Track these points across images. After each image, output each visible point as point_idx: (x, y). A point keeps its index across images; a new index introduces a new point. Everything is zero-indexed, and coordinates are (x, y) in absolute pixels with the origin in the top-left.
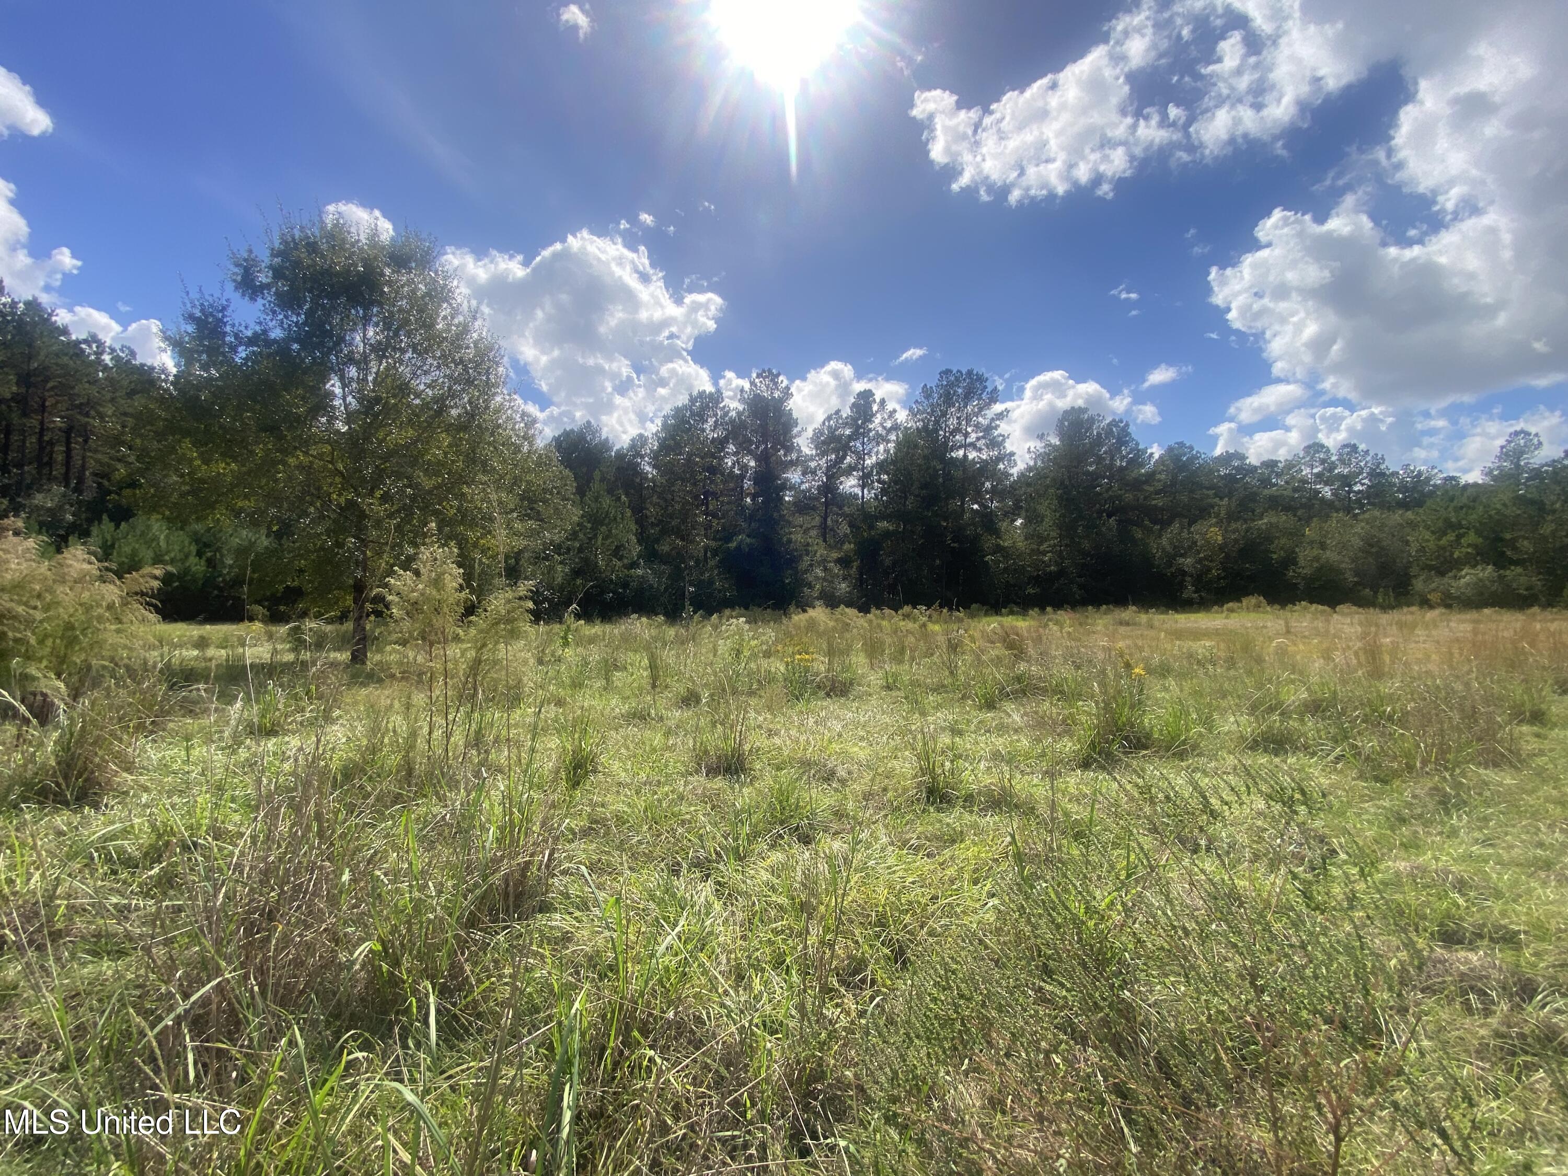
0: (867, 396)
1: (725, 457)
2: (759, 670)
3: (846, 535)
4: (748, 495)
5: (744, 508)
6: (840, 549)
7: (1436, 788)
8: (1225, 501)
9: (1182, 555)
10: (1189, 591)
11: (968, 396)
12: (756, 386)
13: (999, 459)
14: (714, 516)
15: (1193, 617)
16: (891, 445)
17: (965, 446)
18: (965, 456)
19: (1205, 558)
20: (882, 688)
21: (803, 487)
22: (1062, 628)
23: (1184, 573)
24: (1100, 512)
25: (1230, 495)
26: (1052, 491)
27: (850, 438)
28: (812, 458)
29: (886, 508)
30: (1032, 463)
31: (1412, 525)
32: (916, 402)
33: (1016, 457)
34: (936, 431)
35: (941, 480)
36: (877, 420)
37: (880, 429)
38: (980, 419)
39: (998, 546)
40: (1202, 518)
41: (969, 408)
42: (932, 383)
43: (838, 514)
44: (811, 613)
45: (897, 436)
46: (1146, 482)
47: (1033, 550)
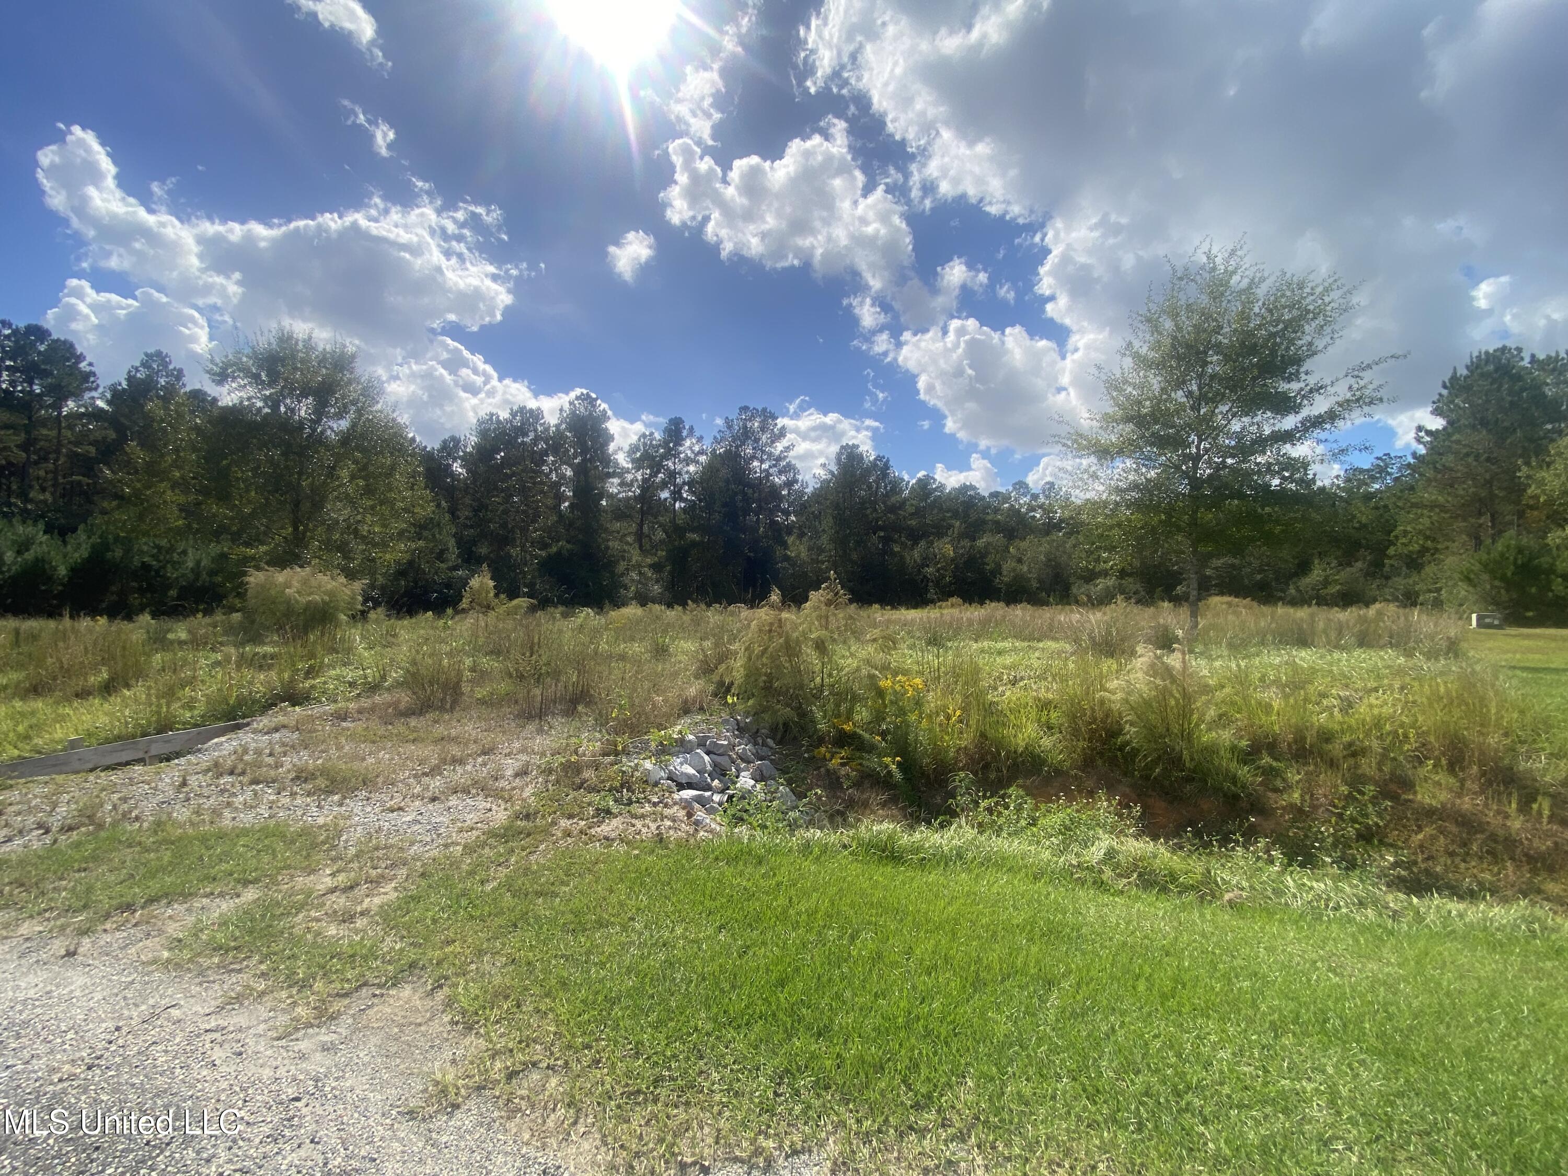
0: (678, 422)
3: (660, 542)
5: (561, 512)
6: (655, 555)
8: (959, 523)
9: (927, 566)
11: (763, 429)
12: (574, 406)
13: (793, 482)
16: (700, 466)
19: (942, 568)
21: (621, 497)
23: (928, 579)
24: (864, 530)
25: (963, 518)
26: (828, 512)
27: (663, 457)
28: (628, 471)
29: (693, 521)
32: (720, 431)
34: (737, 458)
35: (740, 501)
36: (687, 444)
37: (689, 452)
38: (773, 449)
39: (786, 556)
40: (941, 536)
41: (764, 440)
42: (733, 416)
43: (653, 522)
45: (704, 459)
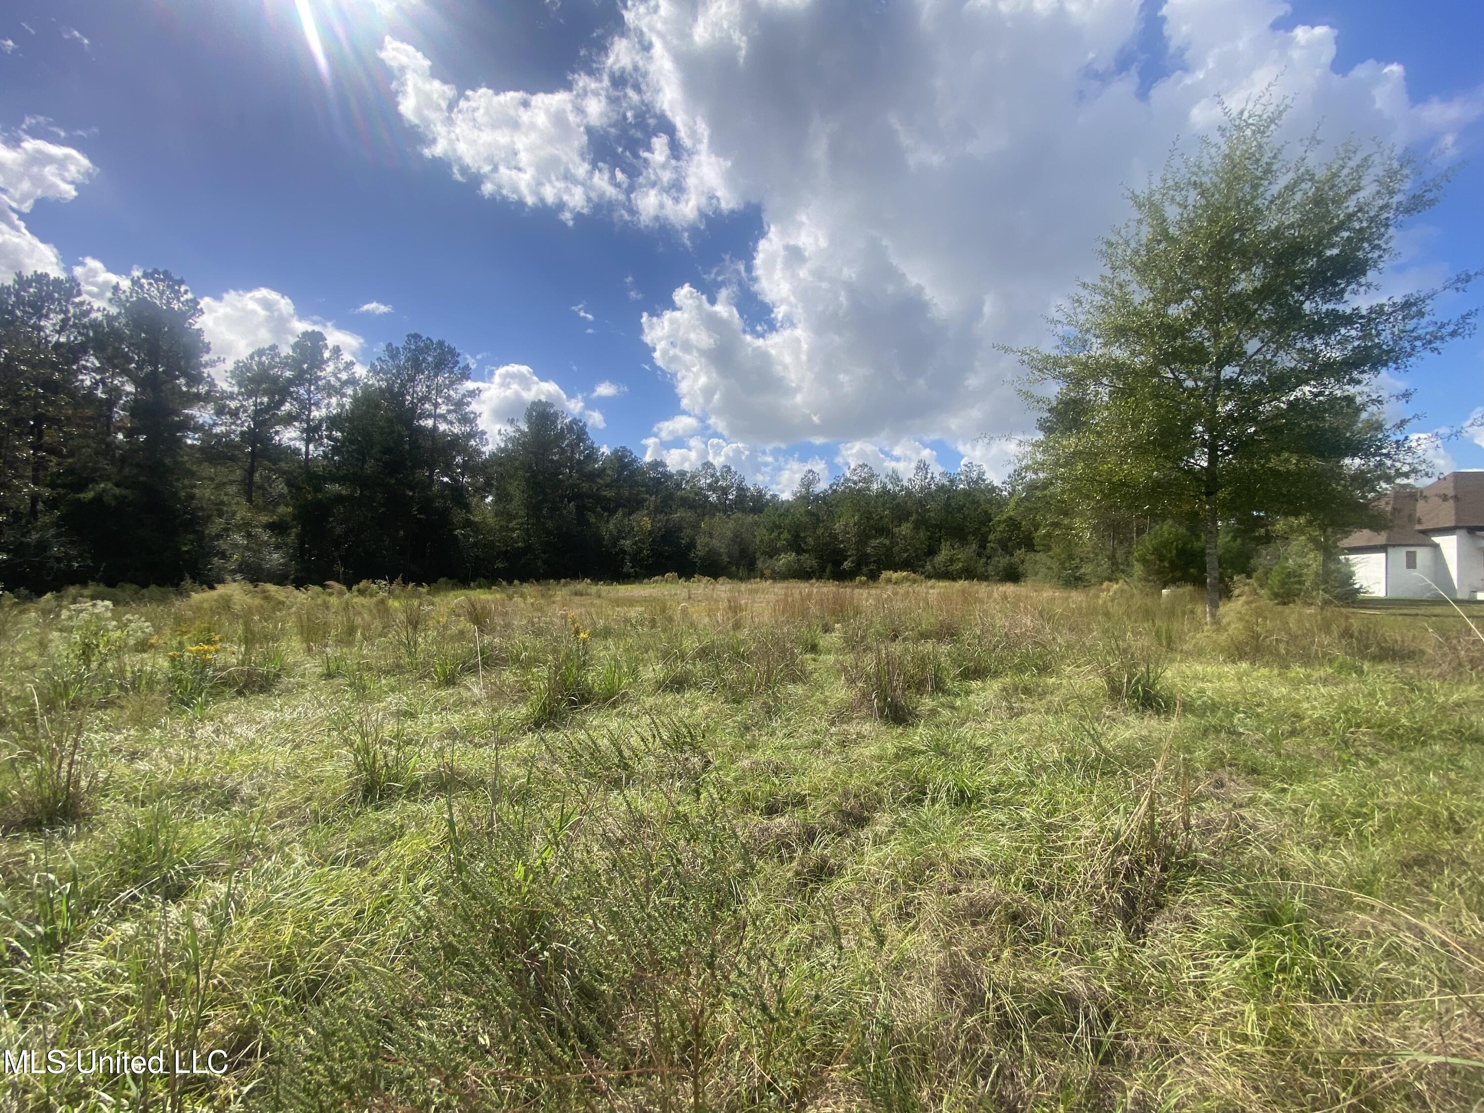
0: (316, 339)
1: (79, 371)
2: (122, 671)
3: (281, 495)
4: (120, 429)
5: (110, 446)
6: (273, 512)
7: (764, 703)
8: (653, 498)
9: (623, 538)
10: (628, 567)
11: (439, 366)
12: (141, 287)
13: (471, 435)
14: (52, 451)
15: (629, 587)
16: (347, 401)
17: (436, 417)
18: (435, 427)
19: (640, 541)
20: (321, 676)
21: (217, 430)
22: (525, 599)
23: (624, 552)
24: (562, 497)
25: (657, 493)
26: (521, 473)
27: (291, 382)
28: (231, 397)
29: (338, 468)
30: (502, 445)
31: (757, 524)
32: (379, 359)
33: (487, 436)
34: (403, 395)
35: (407, 447)
36: (330, 368)
37: (332, 379)
38: (451, 392)
39: (468, 520)
40: (638, 509)
41: (440, 379)
42: (400, 343)
43: (270, 470)
44: (221, 589)
45: (355, 391)
46: (599, 476)
47: (502, 526)
